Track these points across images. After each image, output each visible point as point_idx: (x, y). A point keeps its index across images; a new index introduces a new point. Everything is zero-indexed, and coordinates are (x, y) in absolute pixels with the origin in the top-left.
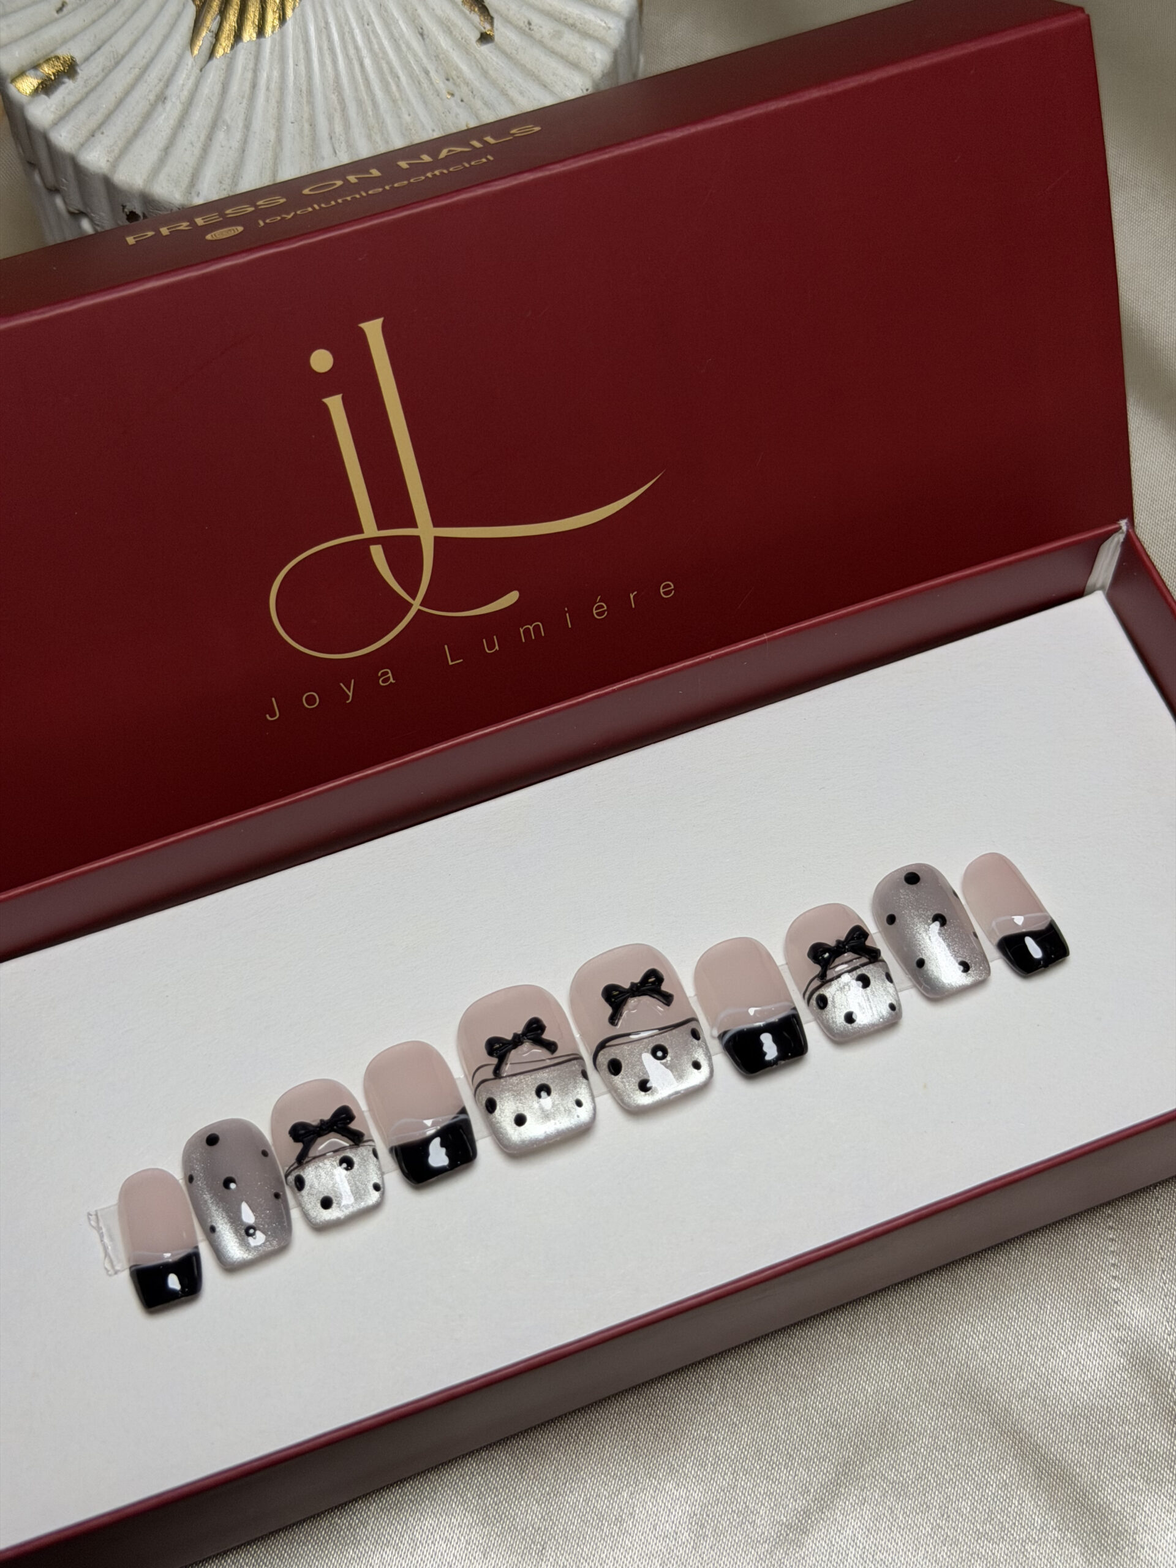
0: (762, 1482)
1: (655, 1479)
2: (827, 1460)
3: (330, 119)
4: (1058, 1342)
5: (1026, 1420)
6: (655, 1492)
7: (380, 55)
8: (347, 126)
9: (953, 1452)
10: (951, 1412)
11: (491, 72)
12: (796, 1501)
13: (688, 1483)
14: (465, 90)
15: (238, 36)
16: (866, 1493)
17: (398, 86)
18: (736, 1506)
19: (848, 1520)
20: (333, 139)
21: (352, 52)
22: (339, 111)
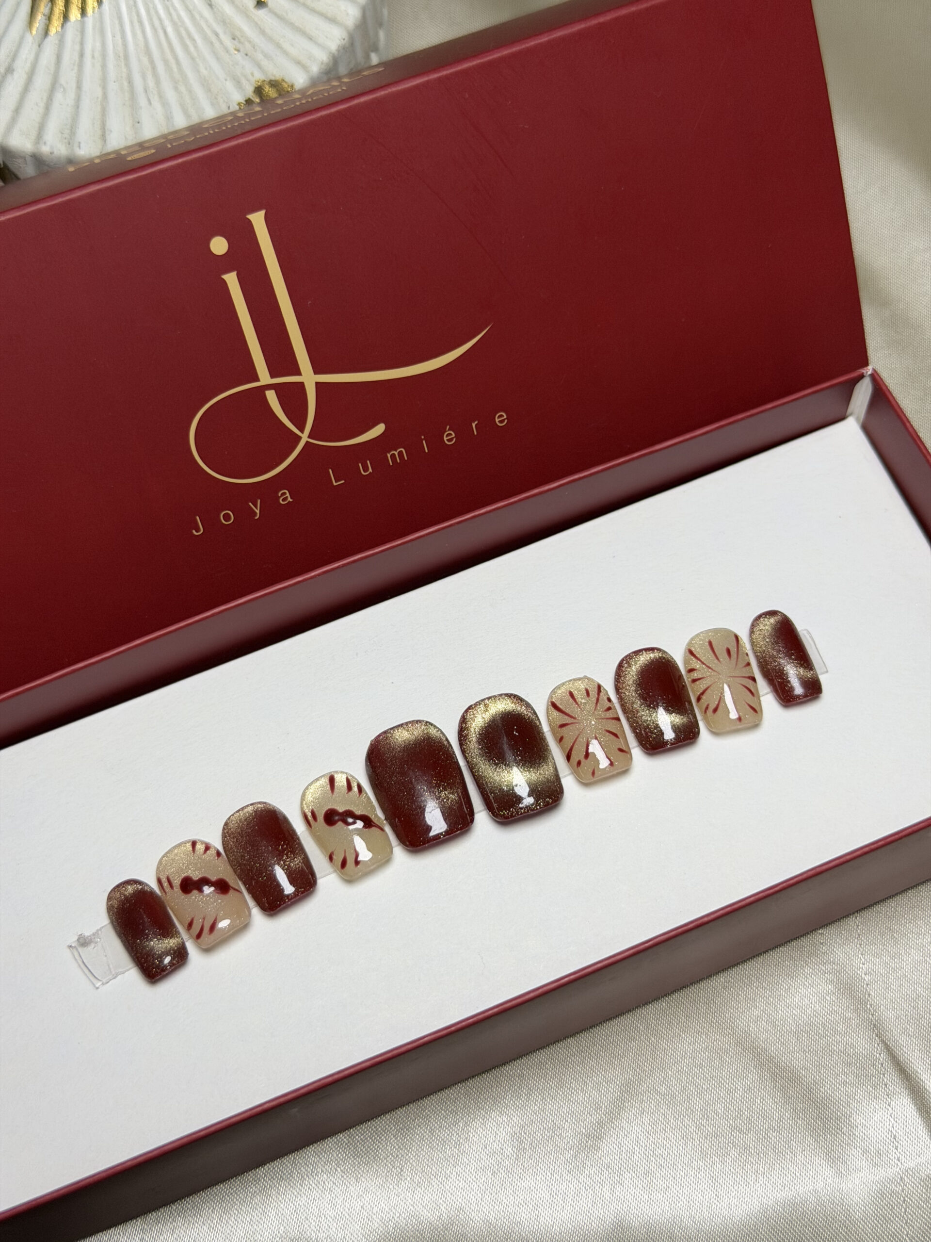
1: (483, 1110)
5: (762, 1038)
7: (179, 24)
11: (267, 31)
15: (66, 17)
16: (644, 1105)
17: (196, 47)
19: (632, 1127)
20: (148, 92)
21: (157, 24)
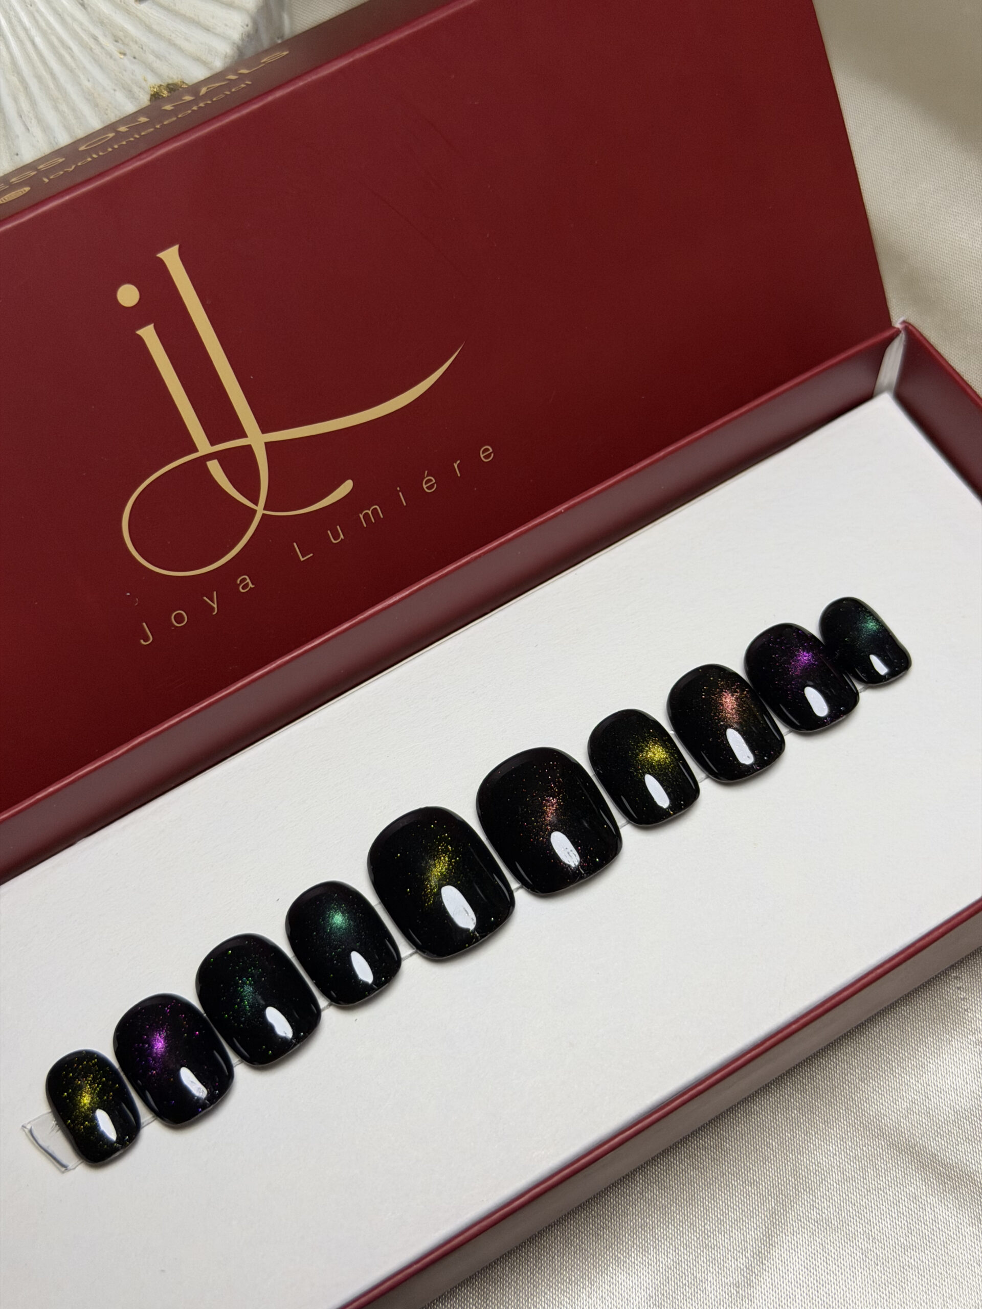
0: (703, 1251)
1: (607, 1274)
2: (755, 1216)
3: (16, 100)
4: (925, 1058)
5: (917, 1135)
6: (610, 1286)
7: (49, 31)
8: (33, 103)
9: (862, 1180)
10: (850, 1144)
11: (154, 27)
12: (737, 1260)
13: (637, 1270)
14: (135, 47)
16: (797, 1237)
17: (72, 57)
18: (685, 1279)
19: (787, 1265)
20: (23, 116)
21: (22, 34)
22: (22, 90)
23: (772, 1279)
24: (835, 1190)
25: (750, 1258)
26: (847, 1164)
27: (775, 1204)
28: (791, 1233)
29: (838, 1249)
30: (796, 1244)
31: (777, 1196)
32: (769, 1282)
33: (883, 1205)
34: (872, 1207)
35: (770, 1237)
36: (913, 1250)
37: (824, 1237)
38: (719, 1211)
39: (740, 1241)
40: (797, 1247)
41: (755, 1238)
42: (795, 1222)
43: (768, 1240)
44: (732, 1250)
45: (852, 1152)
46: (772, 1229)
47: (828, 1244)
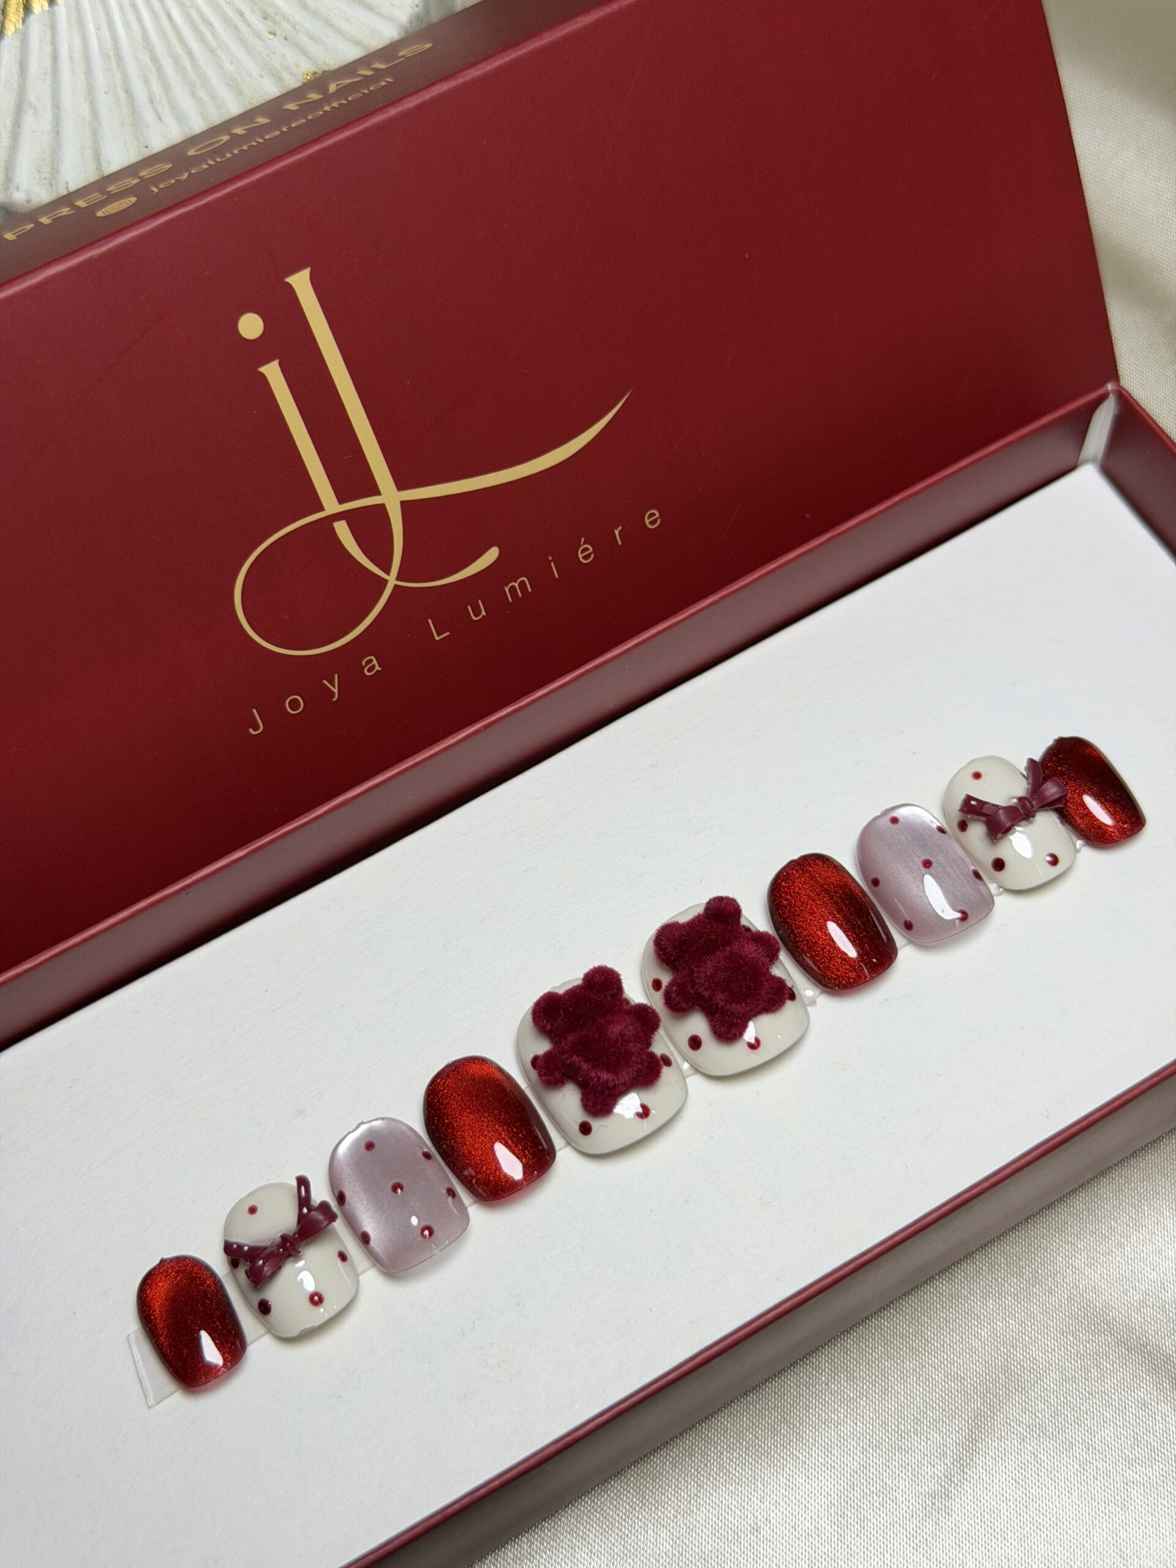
3: (146, 82)
8: (167, 88)
14: (286, 26)
22: (154, 71)
23: (974, 1490)
24: (1052, 1391)
25: (949, 1464)
26: (1066, 1362)
27: (981, 1404)
28: (998, 1438)
29: (1052, 1459)
30: (1003, 1452)
31: (984, 1395)
32: (970, 1494)
33: (1106, 1411)
34: (1093, 1412)
35: (974, 1442)
36: (1139, 1464)
37: (1037, 1444)
38: (915, 1409)
39: (938, 1445)
40: (1005, 1455)
41: (956, 1442)
42: (1004, 1425)
43: (971, 1445)
44: (929, 1455)
45: (1073, 1348)
46: (977, 1432)
47: (1040, 1453)
